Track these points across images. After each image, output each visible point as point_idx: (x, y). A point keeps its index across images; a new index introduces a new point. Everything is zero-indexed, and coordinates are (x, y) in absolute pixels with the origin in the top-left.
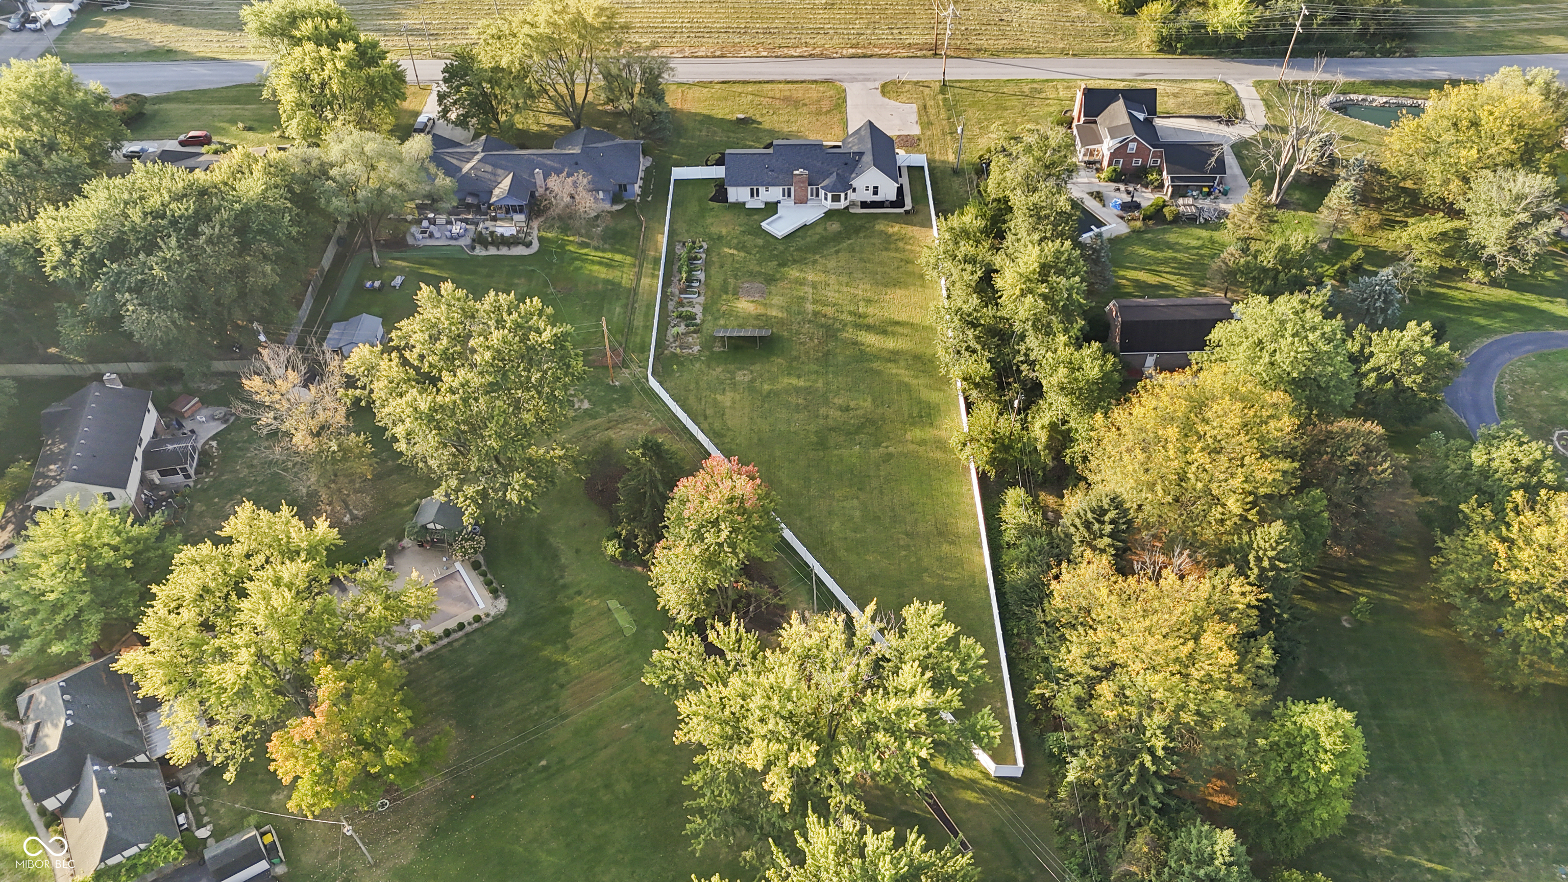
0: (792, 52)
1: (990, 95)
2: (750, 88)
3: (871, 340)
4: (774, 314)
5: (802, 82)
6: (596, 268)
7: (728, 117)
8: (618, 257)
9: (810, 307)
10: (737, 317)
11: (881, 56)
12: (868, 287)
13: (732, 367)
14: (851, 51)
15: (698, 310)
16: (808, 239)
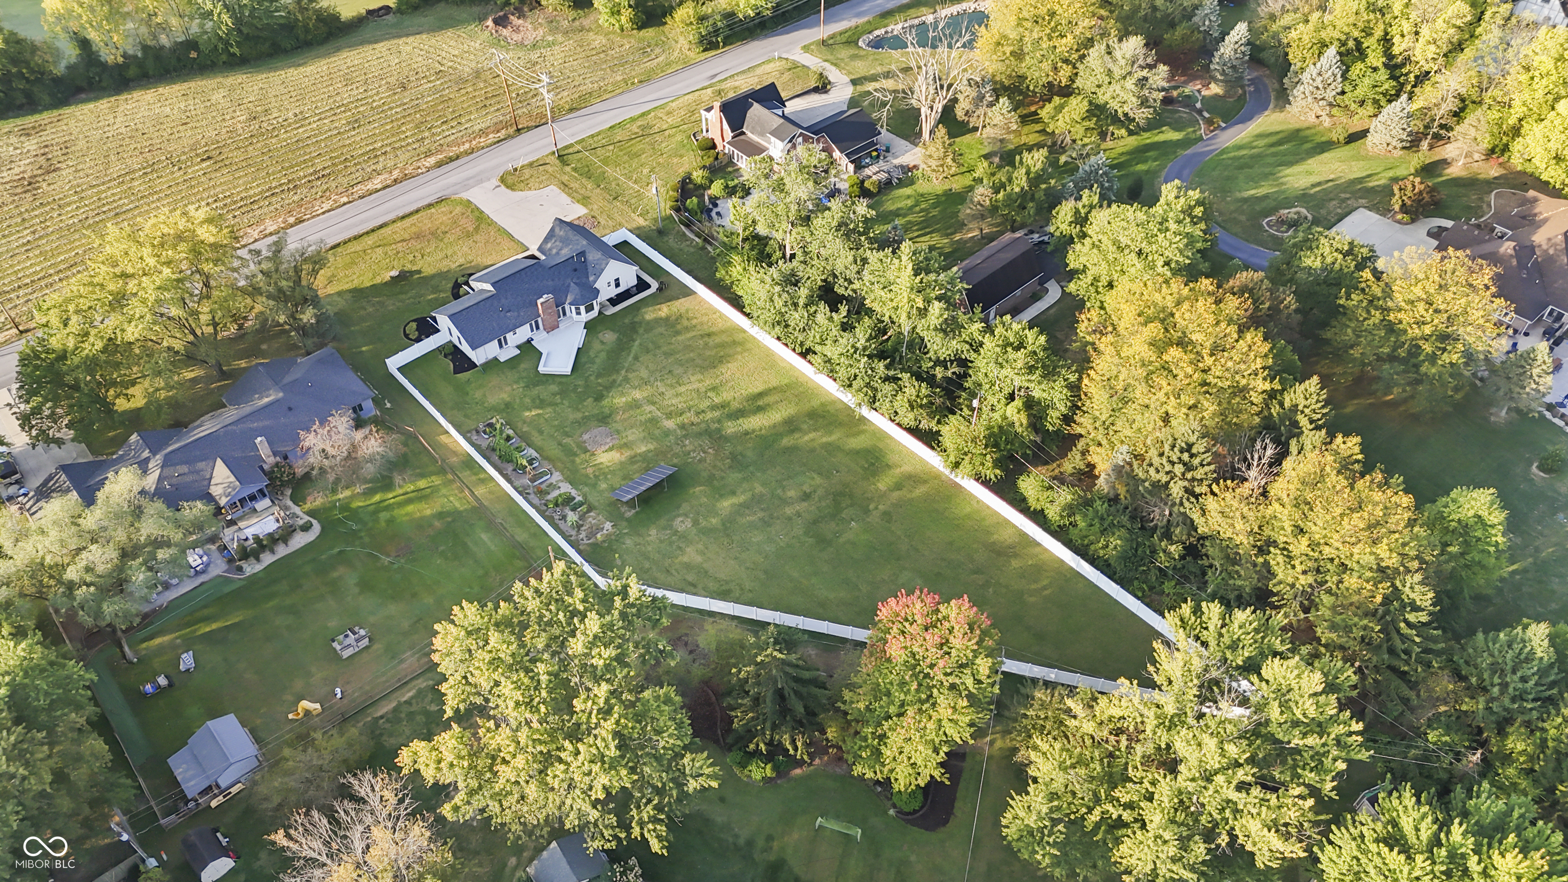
0: (370, 186)
1: (611, 147)
2: (369, 241)
3: (755, 422)
4: (644, 449)
5: (417, 211)
6: (410, 508)
7: (378, 280)
8: (422, 484)
9: (670, 424)
10: (613, 472)
11: (467, 153)
12: (700, 376)
13: (663, 522)
14: (432, 160)
15: (566, 488)
16: (598, 360)
